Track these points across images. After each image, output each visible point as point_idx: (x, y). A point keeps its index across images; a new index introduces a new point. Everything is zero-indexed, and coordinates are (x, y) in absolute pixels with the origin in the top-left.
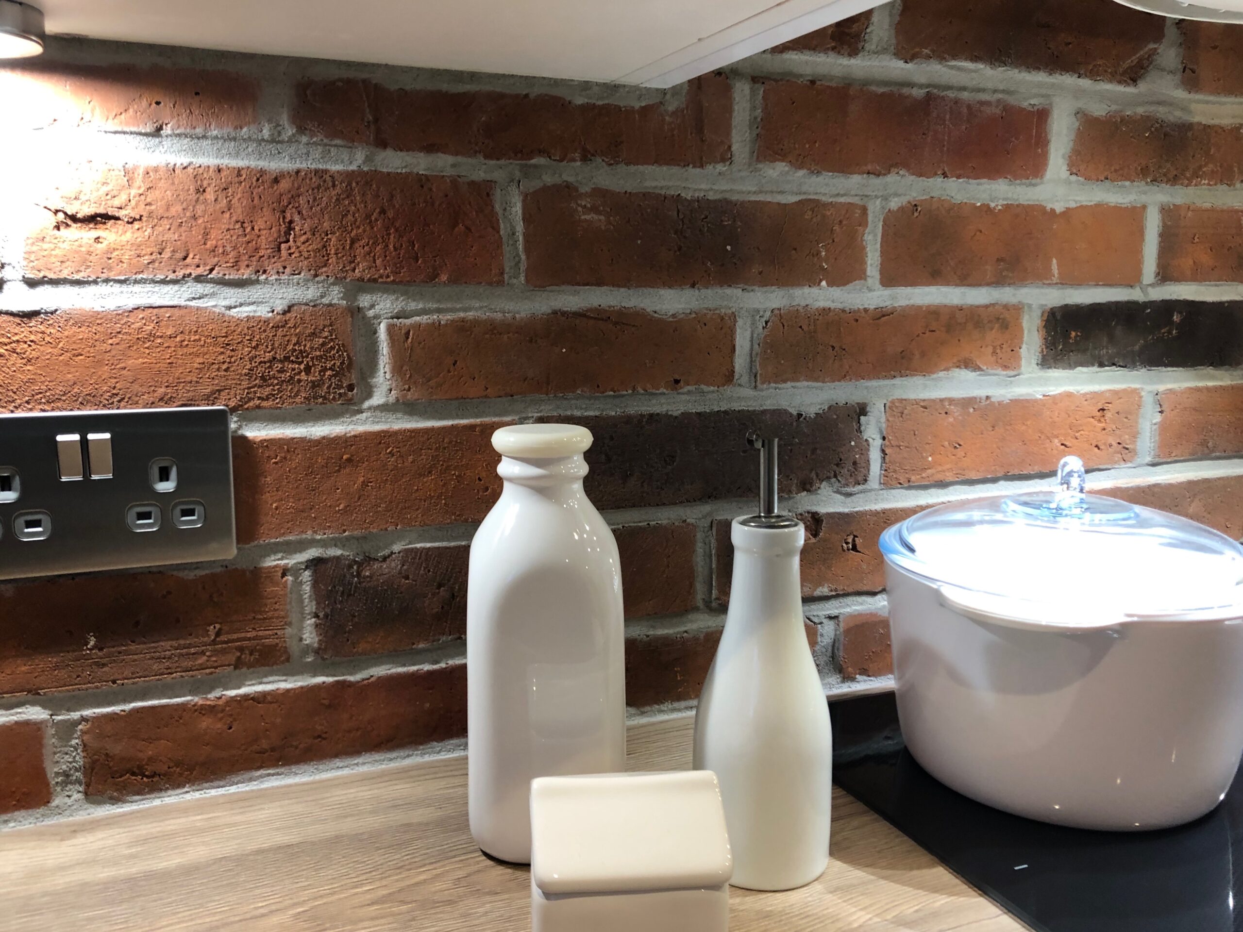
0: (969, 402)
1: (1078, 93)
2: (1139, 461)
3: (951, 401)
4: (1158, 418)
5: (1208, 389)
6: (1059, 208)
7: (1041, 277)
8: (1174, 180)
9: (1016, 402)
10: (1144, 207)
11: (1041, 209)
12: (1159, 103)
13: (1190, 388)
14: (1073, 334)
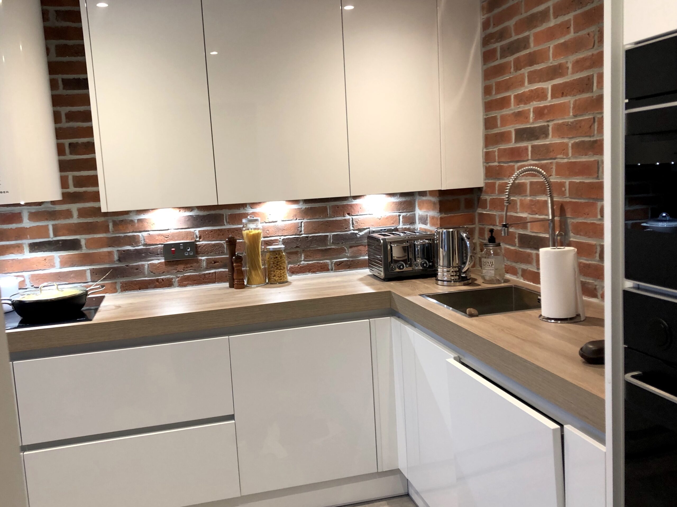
0: (13, 260)
1: (28, 209)
2: (56, 268)
3: (9, 259)
4: (59, 260)
5: (71, 254)
6: (28, 227)
7: (26, 238)
8: (54, 220)
9: (23, 259)
10: (48, 225)
11: (24, 228)
12: (47, 208)
13: (67, 255)
14: (36, 247)
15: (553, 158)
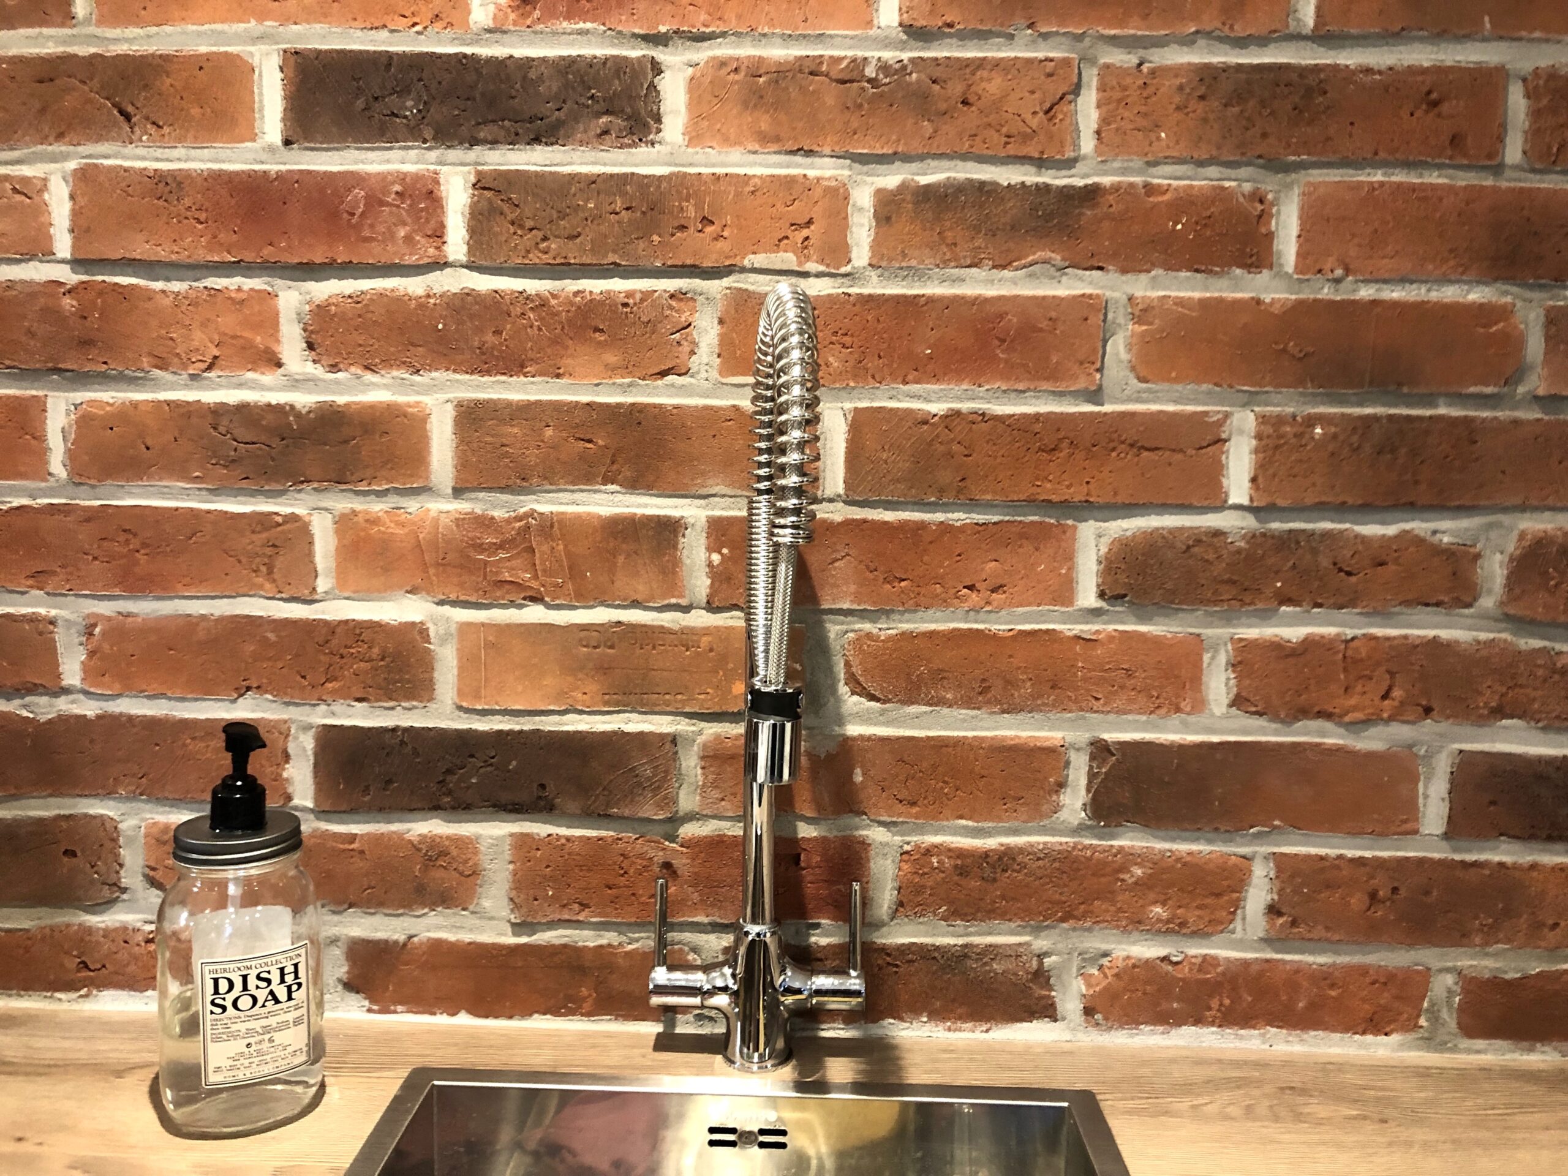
15: (707, 264)
